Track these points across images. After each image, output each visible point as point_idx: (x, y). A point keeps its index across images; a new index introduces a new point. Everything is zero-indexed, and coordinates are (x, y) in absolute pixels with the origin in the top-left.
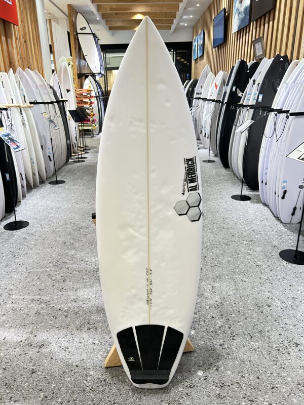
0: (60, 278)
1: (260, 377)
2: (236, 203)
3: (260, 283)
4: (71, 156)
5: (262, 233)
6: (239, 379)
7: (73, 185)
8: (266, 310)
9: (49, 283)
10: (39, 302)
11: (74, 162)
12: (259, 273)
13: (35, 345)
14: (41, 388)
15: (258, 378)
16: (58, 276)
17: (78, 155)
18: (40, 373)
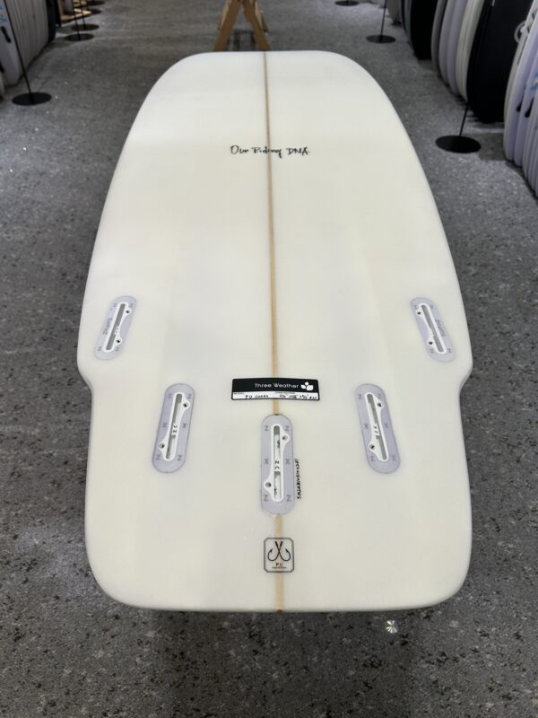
0: (60, 374)
1: (521, 633)
2: (448, 159)
3: (511, 382)
4: (59, 22)
5: (509, 242)
6: (477, 641)
7: (71, 107)
8: (527, 454)
9: (36, 389)
10: (15, 442)
11: (70, 38)
12: (506, 354)
13: (17, 563)
14: (39, 679)
15: (518, 636)
16: (55, 369)
17: (76, 19)
18: (33, 638)
